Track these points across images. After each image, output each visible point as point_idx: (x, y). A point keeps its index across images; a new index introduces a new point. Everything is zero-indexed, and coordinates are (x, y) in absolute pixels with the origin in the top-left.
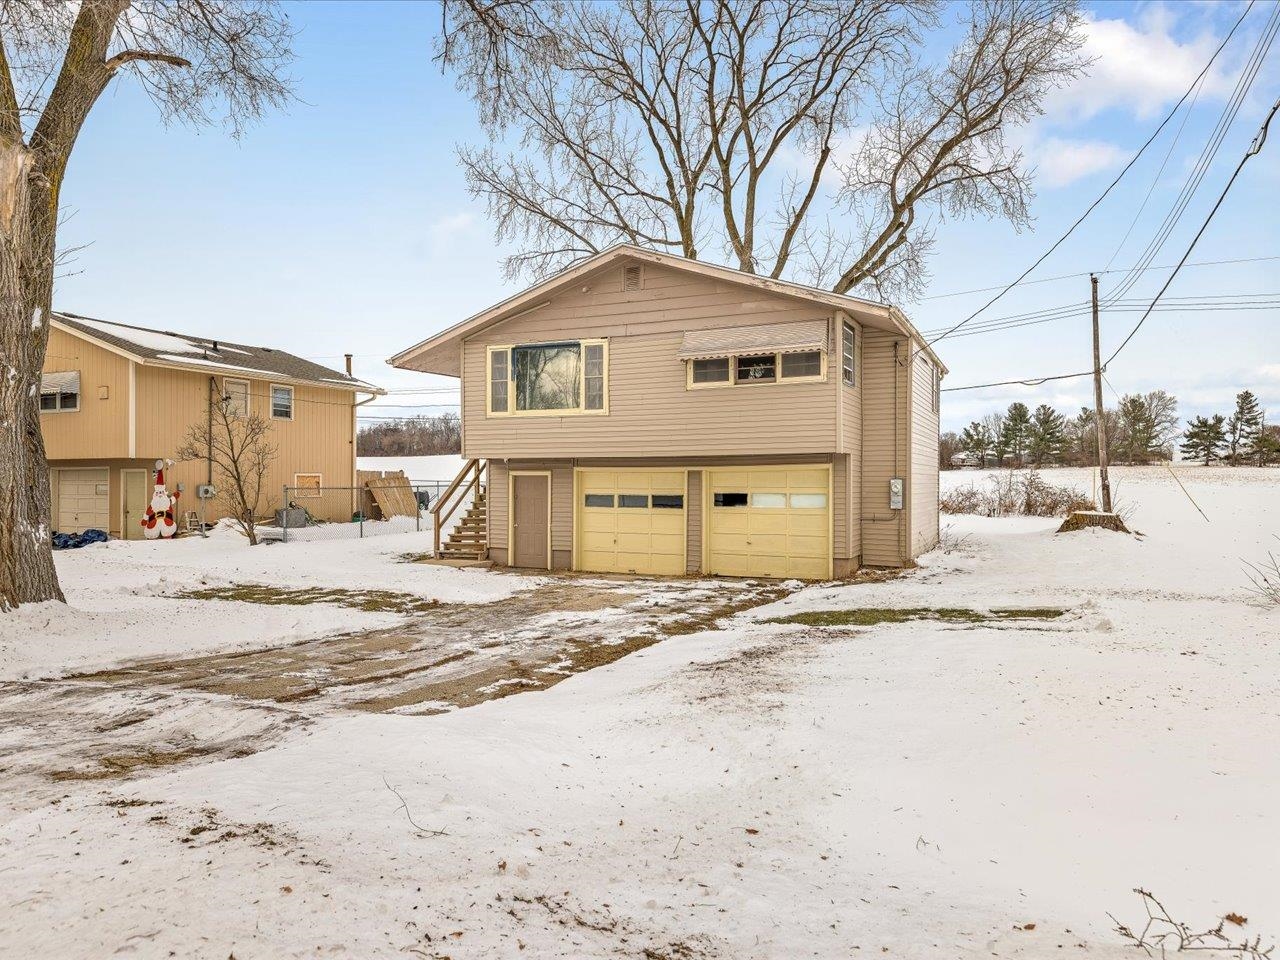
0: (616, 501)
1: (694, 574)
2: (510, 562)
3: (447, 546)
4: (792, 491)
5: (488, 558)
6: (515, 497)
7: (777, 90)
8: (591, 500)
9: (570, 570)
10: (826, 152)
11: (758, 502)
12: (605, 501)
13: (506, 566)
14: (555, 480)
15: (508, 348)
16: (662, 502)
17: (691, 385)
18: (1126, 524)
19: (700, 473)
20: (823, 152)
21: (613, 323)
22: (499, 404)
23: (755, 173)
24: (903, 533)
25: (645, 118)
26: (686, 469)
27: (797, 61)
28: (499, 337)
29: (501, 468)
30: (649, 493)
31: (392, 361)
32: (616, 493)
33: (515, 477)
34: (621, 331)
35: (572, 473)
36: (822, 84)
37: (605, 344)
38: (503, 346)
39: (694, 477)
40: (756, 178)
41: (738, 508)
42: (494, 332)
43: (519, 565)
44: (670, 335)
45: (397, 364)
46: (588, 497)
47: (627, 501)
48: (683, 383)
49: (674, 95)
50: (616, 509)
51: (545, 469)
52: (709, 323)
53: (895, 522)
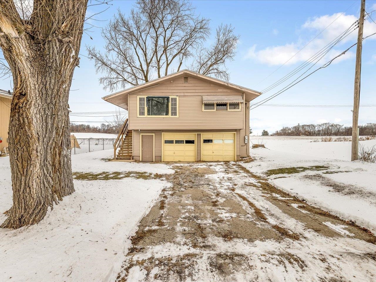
0: (174, 142)
1: (199, 161)
2: (141, 160)
3: (118, 156)
4: (225, 139)
5: (133, 159)
6: (142, 141)
7: (171, 46)
8: (167, 142)
9: (161, 161)
10: (181, 63)
11: (215, 142)
12: (171, 142)
13: (139, 161)
14: (156, 136)
15: (145, 97)
16: (188, 142)
17: (203, 110)
18: (265, 146)
19: (200, 134)
20: (180, 63)
21: (180, 92)
22: (142, 113)
23: (168, 65)
24: (247, 149)
25: (135, 48)
26: (196, 133)
27: (175, 41)
28: (142, 93)
29: (138, 133)
30: (185, 140)
31: (104, 98)
32: (174, 140)
33: (142, 135)
34: (182, 94)
35: (161, 134)
36: (183, 47)
37: (178, 98)
38: (143, 96)
39: (199, 135)
40: (168, 66)
41: (210, 143)
42: (140, 92)
43: (143, 160)
44: (196, 97)
45: (106, 99)
46: (165, 141)
47: (178, 142)
48: (201, 110)
49: (145, 43)
50: (174, 144)
51: (153, 133)
52: (209, 94)
53: (246, 146)
